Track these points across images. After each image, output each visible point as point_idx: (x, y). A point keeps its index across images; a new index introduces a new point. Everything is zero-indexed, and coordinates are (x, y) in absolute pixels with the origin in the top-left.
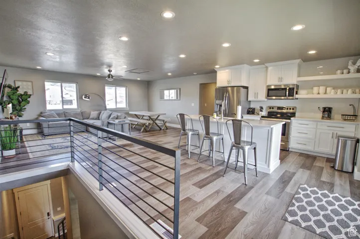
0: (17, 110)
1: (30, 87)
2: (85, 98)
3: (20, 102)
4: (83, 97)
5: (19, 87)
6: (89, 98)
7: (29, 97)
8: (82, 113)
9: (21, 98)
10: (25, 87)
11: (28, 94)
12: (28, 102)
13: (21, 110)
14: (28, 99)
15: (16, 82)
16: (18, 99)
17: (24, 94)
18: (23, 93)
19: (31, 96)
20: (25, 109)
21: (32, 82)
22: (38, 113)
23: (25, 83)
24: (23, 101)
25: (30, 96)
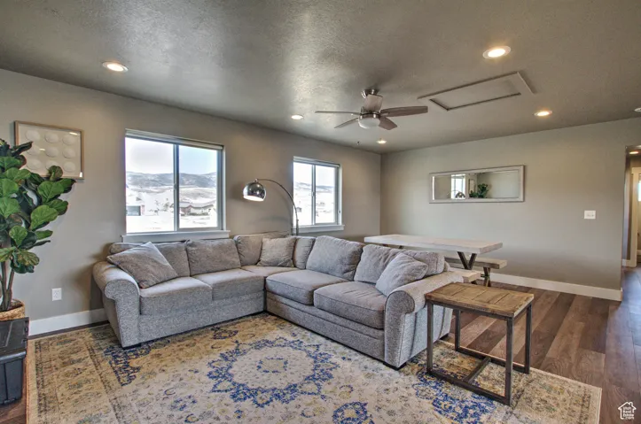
0: (13, 243)
1: (73, 152)
2: (252, 193)
3: (27, 209)
4: (245, 191)
5: (28, 146)
6: (261, 195)
7: (68, 189)
8: (237, 243)
9: (35, 192)
10: (55, 150)
11: (65, 175)
12: (62, 209)
13: (29, 241)
14: (63, 197)
15: (21, 128)
16: (22, 197)
17: (48, 178)
18: (43, 174)
19: (75, 186)
20: (49, 233)
21: (81, 132)
22: (96, 249)
23: (54, 135)
24: (40, 202)
25: (69, 185)
